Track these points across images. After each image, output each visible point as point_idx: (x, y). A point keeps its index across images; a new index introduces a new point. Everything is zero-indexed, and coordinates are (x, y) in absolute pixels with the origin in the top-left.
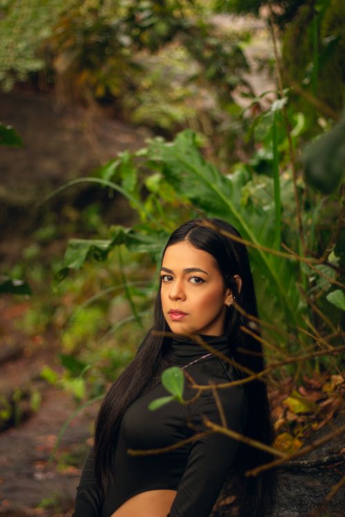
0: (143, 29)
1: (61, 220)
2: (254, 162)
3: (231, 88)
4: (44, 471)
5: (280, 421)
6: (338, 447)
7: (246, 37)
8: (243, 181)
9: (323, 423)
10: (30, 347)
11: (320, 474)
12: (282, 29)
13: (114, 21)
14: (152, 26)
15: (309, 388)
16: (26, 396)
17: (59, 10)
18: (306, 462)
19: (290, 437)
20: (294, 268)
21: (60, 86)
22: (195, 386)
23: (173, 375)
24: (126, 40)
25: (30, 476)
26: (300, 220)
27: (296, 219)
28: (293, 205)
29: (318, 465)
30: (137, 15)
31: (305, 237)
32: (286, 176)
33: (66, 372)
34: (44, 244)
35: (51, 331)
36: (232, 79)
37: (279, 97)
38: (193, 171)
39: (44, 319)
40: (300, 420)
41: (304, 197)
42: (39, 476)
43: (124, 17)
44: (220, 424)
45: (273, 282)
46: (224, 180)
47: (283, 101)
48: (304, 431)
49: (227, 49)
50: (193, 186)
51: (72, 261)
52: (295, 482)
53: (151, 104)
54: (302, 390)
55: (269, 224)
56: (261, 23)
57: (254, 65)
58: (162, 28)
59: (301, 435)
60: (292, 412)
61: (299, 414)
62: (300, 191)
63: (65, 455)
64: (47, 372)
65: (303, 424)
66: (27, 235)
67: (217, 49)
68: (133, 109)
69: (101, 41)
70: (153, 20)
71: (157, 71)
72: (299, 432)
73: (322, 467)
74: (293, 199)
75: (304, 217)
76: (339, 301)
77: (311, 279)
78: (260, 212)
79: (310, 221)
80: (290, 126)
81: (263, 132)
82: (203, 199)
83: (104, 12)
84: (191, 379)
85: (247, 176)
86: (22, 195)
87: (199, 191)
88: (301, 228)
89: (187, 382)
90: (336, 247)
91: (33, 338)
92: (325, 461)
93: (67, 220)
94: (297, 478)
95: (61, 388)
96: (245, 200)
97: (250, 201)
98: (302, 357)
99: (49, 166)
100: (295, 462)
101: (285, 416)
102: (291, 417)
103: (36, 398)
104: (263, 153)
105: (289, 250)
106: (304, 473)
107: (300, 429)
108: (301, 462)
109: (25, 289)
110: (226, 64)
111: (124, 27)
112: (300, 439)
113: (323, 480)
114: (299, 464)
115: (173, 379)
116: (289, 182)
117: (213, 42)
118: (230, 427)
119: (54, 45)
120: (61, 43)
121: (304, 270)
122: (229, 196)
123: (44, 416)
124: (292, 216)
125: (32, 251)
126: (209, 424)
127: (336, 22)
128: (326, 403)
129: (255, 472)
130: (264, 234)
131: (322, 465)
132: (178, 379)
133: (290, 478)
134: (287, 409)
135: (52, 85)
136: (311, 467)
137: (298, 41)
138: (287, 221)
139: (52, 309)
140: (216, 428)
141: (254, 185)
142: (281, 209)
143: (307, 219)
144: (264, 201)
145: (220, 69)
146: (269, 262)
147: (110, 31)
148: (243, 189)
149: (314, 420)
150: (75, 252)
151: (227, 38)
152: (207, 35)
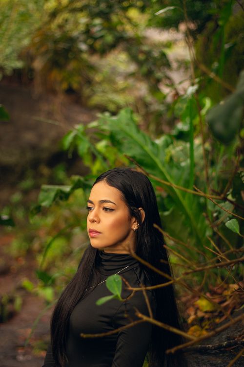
0: (95, 39)
1: (38, 175)
2: (174, 132)
3: (158, 81)
4: (24, 355)
5: (192, 317)
6: (234, 335)
7: (169, 45)
8: (167, 145)
9: (223, 319)
10: (15, 266)
11: (221, 355)
12: (195, 39)
13: (75, 34)
14: (102, 37)
15: (213, 293)
16: (11, 301)
17: (37, 26)
18: (210, 346)
19: (200, 328)
20: (203, 207)
21: (38, 80)
22: (130, 288)
23: (114, 280)
24: (83, 47)
25: (14, 358)
26: (207, 173)
27: (204, 173)
28: (202, 163)
29: (220, 347)
30: (91, 29)
31: (211, 185)
32: (197, 141)
33: (40, 283)
34: (26, 192)
35: (30, 254)
36: (159, 75)
37: (193, 85)
38: (131, 137)
39: (25, 245)
40: (207, 316)
41: (210, 157)
42: (21, 358)
43: (82, 31)
44: (148, 316)
45: (187, 217)
46: (153, 144)
47: (195, 87)
48: (209, 325)
49: (156, 54)
50: (131, 148)
51: (43, 201)
52: (203, 360)
53: (102, 94)
54: (208, 295)
55: (185, 175)
56: (180, 36)
57: (174, 65)
58: (109, 39)
59: (207, 327)
60: (201, 311)
61: (206, 312)
62: (207, 153)
63: (39, 343)
64: (26, 283)
65: (209, 319)
66: (13, 186)
67: (148, 54)
68: (89, 97)
69: (65, 47)
70: (103, 33)
71: (106, 70)
72: (206, 325)
73: (222, 349)
74: (202, 158)
75: (210, 171)
76: (235, 227)
77: (215, 215)
78: (178, 167)
79: (214, 174)
80: (200, 107)
81: (181, 109)
82: (138, 157)
83: (69, 27)
84: (127, 283)
85: (169, 140)
86: (10, 157)
87: (135, 152)
88: (208, 178)
89: (124, 285)
90: (233, 191)
91: (17, 259)
92: (224, 345)
93: (41, 175)
94: (204, 357)
95: (36, 295)
96: (167, 158)
97: (171, 159)
98: (208, 267)
99: (29, 137)
100: (203, 346)
101: (196, 314)
102: (200, 314)
103: (18, 302)
104: (181, 126)
105: (198, 190)
106: (209, 354)
107: (207, 322)
108: (207, 346)
109: (11, 222)
110: (155, 64)
111: (82, 38)
112: (207, 330)
113: (223, 359)
114: (206, 347)
115: (114, 283)
116: (199, 146)
117: (145, 48)
118: (156, 318)
119: (33, 51)
120: (37, 49)
121: (210, 207)
122: (157, 155)
123: (24, 315)
124: (202, 170)
125: (17, 197)
126: (140, 315)
127: (234, 33)
128: (225, 304)
129: (173, 350)
130: (182, 182)
131: (222, 348)
132: (117, 283)
133: (199, 357)
134: (197, 309)
135: (31, 80)
136: (214, 349)
137: (206, 47)
138: (198, 173)
139: (30, 239)
140: (145, 318)
141: (174, 148)
142: (193, 165)
143: (212, 172)
144: (181, 159)
145: (151, 68)
146: (185, 203)
147: (72, 40)
148: (167, 150)
149: (216, 317)
150: (46, 194)
151: (156, 45)
152: (141, 44)
